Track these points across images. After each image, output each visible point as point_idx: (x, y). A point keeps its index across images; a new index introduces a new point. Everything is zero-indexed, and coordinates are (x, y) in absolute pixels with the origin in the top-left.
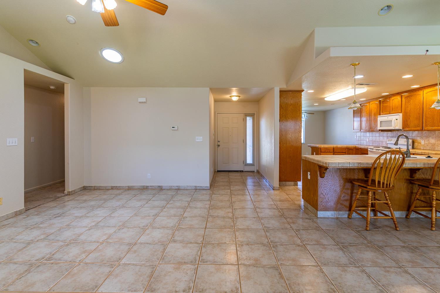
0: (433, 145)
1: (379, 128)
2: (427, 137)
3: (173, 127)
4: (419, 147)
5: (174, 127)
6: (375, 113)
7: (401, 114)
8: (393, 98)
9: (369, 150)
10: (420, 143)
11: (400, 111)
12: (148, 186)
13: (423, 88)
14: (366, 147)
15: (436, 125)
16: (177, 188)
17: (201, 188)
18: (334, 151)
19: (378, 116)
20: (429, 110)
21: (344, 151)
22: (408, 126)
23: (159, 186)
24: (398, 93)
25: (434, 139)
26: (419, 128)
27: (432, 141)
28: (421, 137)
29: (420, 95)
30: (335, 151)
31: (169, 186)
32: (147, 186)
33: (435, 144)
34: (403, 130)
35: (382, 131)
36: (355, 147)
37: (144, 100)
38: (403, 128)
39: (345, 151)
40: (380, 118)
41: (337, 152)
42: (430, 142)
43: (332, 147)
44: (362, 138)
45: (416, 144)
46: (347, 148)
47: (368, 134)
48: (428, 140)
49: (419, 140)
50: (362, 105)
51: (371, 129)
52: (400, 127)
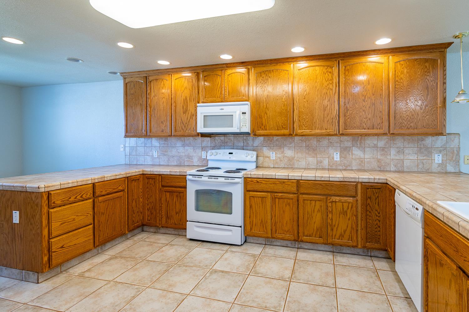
0: (291, 159)
1: (201, 129)
2: (280, 146)
4: (266, 165)
6: (186, 99)
7: (249, 104)
8: (229, 71)
9: (189, 177)
10: (269, 157)
13: (293, 60)
14: (176, 171)
15: (317, 126)
18: (94, 193)
19: (198, 105)
20: (304, 100)
21: (120, 188)
22: (263, 127)
25: (292, 150)
26: (286, 132)
27: (289, 153)
28: (271, 148)
29: (287, 71)
30: (98, 193)
33: (293, 158)
34: (252, 135)
35: (203, 135)
36: (141, 173)
38: (253, 130)
39: (124, 186)
40: (203, 110)
41: (104, 193)
42: (286, 155)
43: (90, 182)
44: (141, 150)
45: (261, 159)
46: (127, 177)
47: (155, 142)
48: (283, 152)
49: (266, 151)
50: (151, 78)
51: (176, 131)
52: (246, 128)
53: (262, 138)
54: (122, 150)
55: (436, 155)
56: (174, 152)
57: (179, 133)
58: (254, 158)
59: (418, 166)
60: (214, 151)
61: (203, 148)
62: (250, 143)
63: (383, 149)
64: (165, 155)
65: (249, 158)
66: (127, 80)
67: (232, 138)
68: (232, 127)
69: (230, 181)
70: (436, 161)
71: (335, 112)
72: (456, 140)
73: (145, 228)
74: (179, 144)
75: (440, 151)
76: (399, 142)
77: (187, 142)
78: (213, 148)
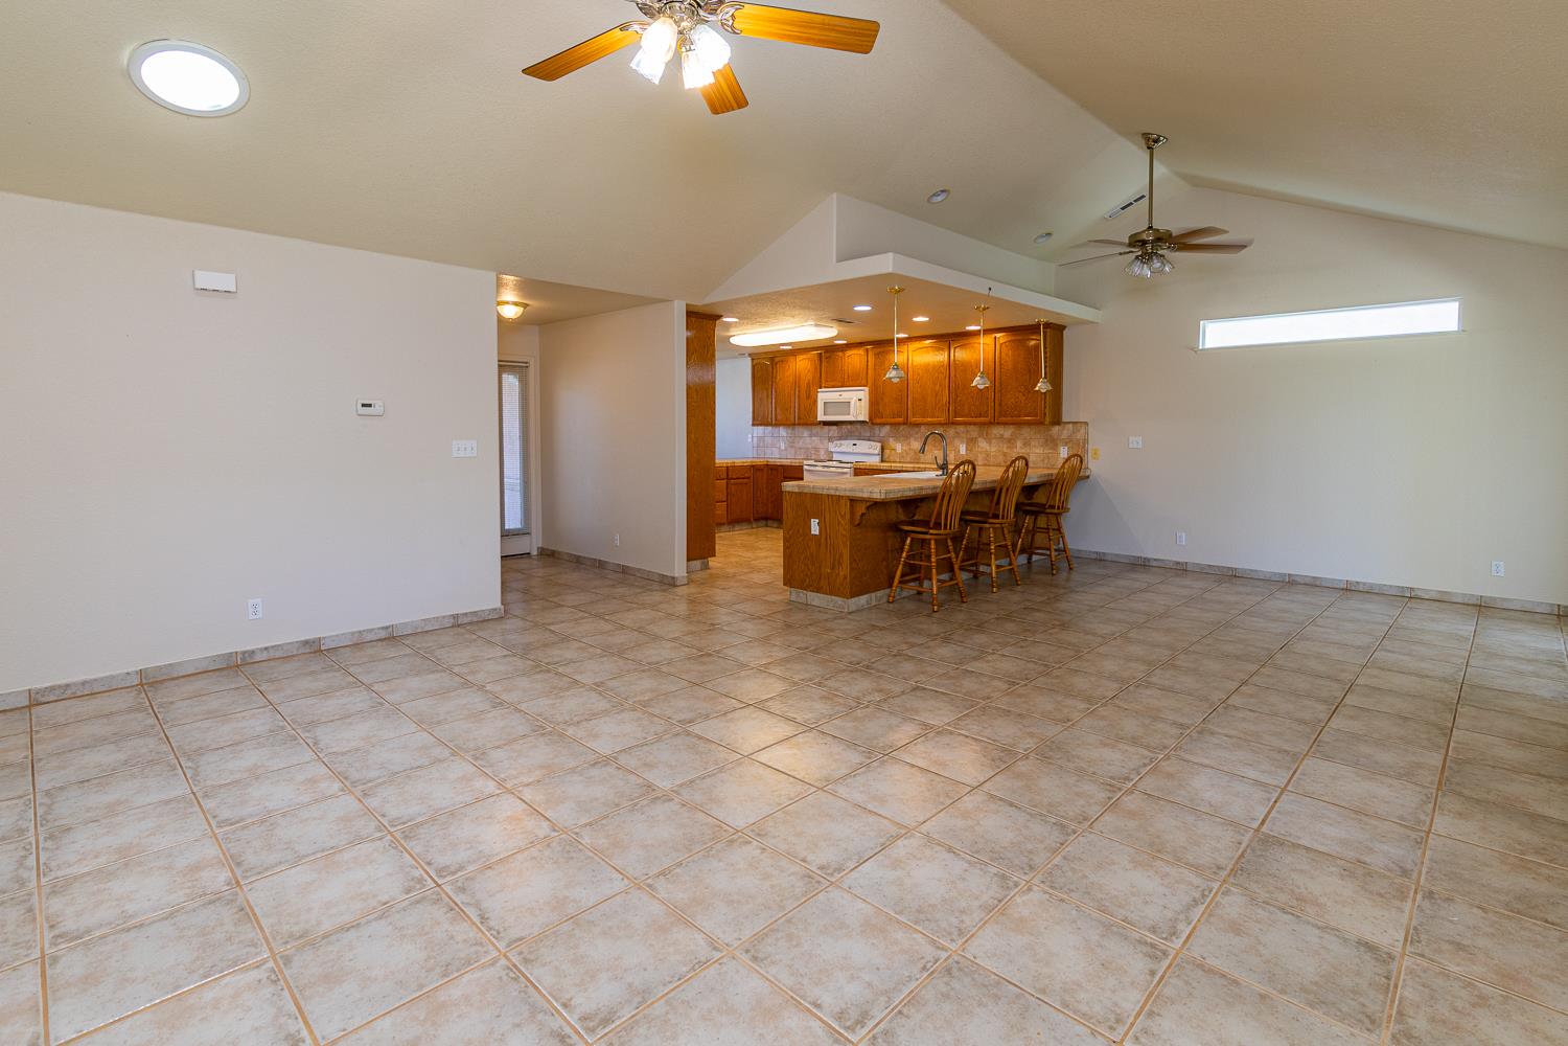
1: (821, 417)
2: (907, 437)
3: (363, 405)
4: (892, 459)
5: (370, 405)
6: (809, 383)
7: (866, 389)
8: (849, 353)
9: (805, 467)
10: (895, 450)
11: (864, 382)
12: (253, 652)
14: (796, 463)
16: (383, 634)
17: (475, 619)
19: (817, 390)
21: (747, 475)
22: (879, 415)
23: (306, 643)
24: (861, 343)
26: (903, 420)
27: (915, 445)
28: (897, 439)
29: (902, 352)
30: (731, 476)
31: (353, 633)
32: (244, 653)
34: (871, 424)
35: (826, 423)
36: (764, 463)
37: (226, 282)
38: (870, 419)
39: (750, 473)
40: (825, 396)
41: (735, 476)
42: (911, 447)
44: (768, 440)
45: (887, 452)
46: (753, 466)
47: (783, 431)
48: (909, 444)
49: (892, 442)
50: (777, 359)
51: (799, 418)
52: (863, 416)
53: (888, 427)
54: (750, 440)
55: (1062, 448)
56: (801, 444)
57: (802, 421)
58: (877, 450)
59: (1043, 460)
60: (838, 442)
61: (831, 439)
62: (877, 432)
63: (1009, 441)
64: (792, 447)
65: (871, 451)
66: (755, 362)
67: (859, 426)
68: (849, 414)
69: (840, 470)
70: (1062, 455)
71: (946, 398)
72: (1083, 431)
73: (769, 522)
74: (806, 433)
75: (1066, 444)
76: (1026, 432)
77: (814, 431)
78: (840, 438)
